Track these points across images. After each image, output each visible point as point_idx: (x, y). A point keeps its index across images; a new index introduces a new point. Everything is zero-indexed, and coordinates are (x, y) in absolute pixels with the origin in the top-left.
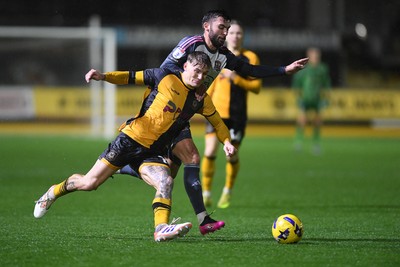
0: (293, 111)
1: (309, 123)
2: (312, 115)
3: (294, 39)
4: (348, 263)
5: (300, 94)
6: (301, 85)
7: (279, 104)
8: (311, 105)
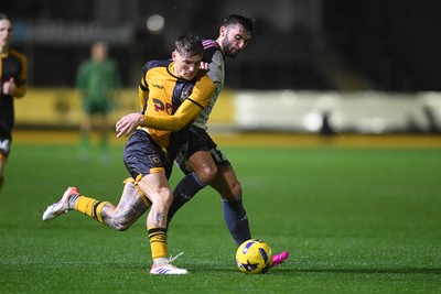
0: (77, 115)
1: (95, 129)
2: (99, 120)
3: (77, 33)
4: (142, 289)
5: (85, 95)
6: (85, 85)
7: (62, 107)
8: (97, 108)
